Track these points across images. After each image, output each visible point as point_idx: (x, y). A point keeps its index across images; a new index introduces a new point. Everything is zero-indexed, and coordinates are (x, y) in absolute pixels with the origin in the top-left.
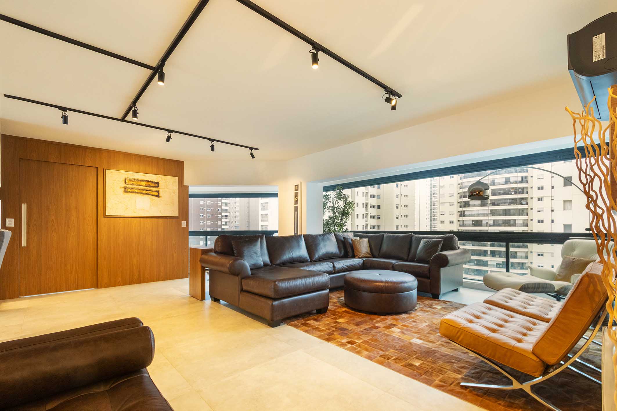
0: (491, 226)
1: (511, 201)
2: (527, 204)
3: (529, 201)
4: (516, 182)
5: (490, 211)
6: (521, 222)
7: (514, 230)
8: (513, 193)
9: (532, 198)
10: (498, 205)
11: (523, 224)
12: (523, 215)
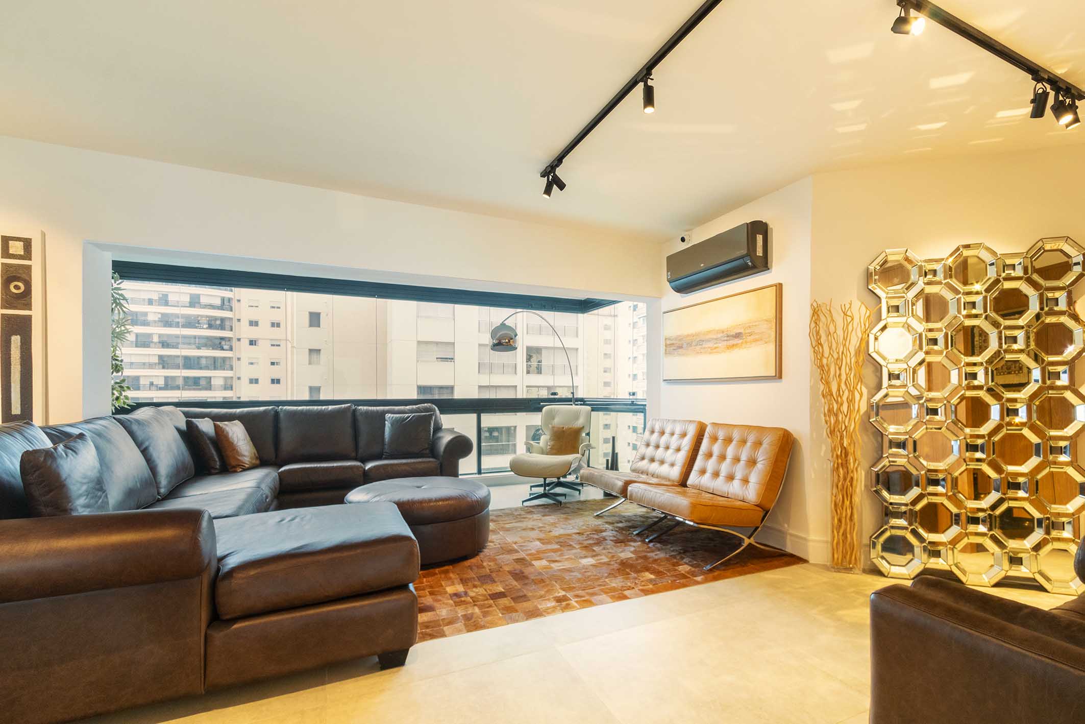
0: (161, 389)
1: (203, 341)
2: (231, 349)
3: (234, 343)
4: (212, 307)
5: (157, 358)
6: (221, 382)
7: (207, 397)
8: (205, 326)
9: (239, 340)
10: (175, 346)
11: (225, 385)
12: (224, 369)
